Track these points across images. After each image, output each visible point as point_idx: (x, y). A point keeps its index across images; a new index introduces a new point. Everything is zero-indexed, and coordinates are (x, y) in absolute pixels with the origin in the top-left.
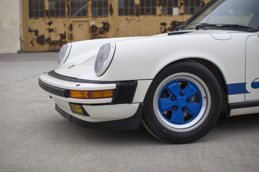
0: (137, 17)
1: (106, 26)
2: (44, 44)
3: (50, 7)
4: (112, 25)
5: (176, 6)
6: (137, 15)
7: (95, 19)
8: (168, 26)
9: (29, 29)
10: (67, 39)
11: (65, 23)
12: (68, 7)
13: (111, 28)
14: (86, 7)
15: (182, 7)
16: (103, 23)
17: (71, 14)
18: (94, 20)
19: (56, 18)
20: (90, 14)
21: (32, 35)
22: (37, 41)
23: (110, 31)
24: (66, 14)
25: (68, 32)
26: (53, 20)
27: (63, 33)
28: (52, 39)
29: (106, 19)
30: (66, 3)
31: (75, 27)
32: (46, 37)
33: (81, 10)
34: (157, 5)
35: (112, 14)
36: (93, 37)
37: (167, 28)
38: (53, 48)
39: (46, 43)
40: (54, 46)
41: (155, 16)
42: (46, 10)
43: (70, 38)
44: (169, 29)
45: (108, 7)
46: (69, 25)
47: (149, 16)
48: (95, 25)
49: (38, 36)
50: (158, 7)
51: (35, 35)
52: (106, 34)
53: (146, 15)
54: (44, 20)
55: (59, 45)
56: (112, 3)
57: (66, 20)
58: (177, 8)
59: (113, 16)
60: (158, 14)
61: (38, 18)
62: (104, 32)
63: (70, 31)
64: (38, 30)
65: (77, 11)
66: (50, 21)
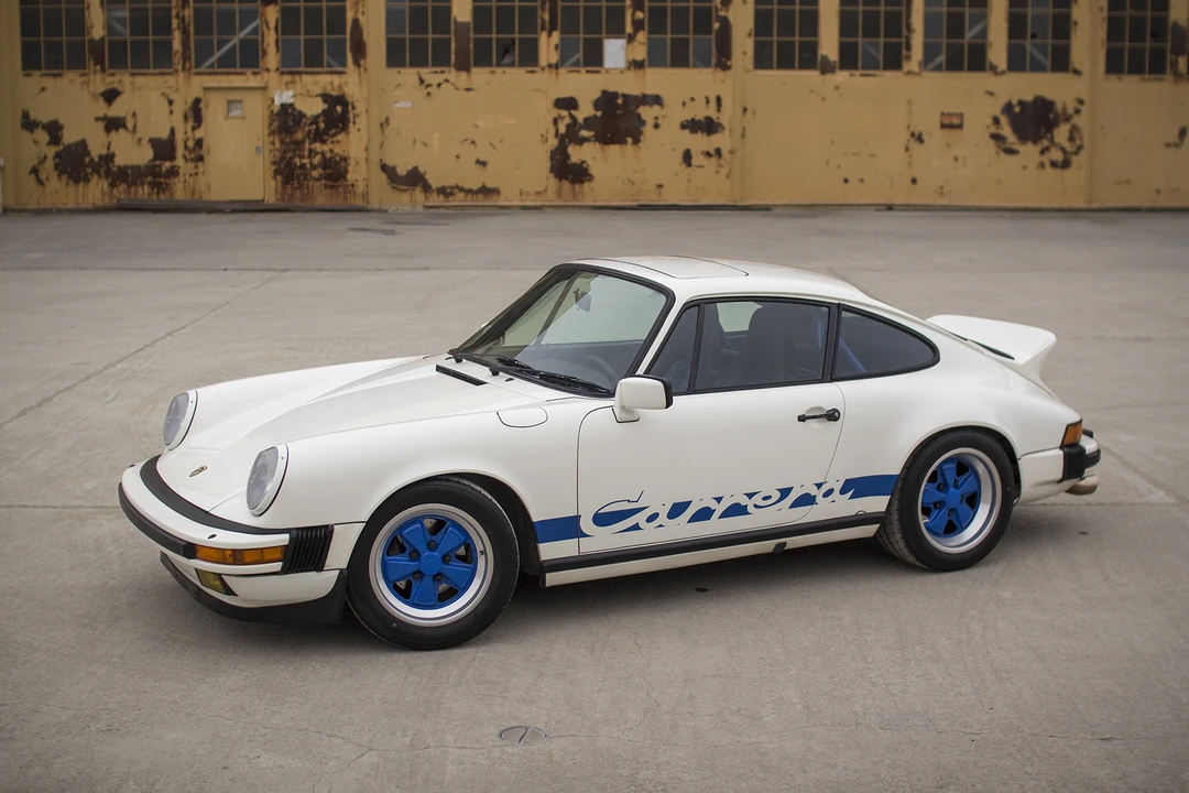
0: (464, 74)
1: (339, 109)
2: (87, 180)
3: (109, 28)
4: (360, 107)
5: (617, 31)
6: (463, 66)
7: (293, 82)
8: (585, 111)
9: (26, 115)
10: (180, 161)
11: (172, 97)
12: (184, 31)
13: (355, 116)
14: (255, 31)
15: (642, 36)
16: (326, 97)
17: (198, 58)
18: (288, 85)
19: (133, 75)
20: (272, 59)
21: (36, 142)
22: (56, 167)
23: (352, 128)
24: (177, 59)
25: (186, 133)
26: (120, 82)
27: (164, 135)
28: (120, 161)
29: (336, 79)
30: (174, 12)
31: (214, 110)
32: (96, 149)
33: (235, 41)
34: (543, 29)
35: (362, 62)
36: (285, 152)
37: (580, 119)
38: (122, 196)
39: (96, 177)
40: (129, 188)
41: (532, 72)
42: (92, 41)
43: (193, 156)
44: (588, 124)
45: (344, 33)
46: (189, 104)
47: (508, 70)
48: (291, 105)
49: (61, 147)
50: (544, 35)
51: (50, 143)
52: (338, 141)
53: (498, 65)
54: (86, 83)
55: (150, 183)
56: (360, 16)
57: (177, 83)
58: (622, 42)
59: (365, 69)
60: (543, 61)
61: (60, 75)
62: (327, 134)
63: (194, 129)
64: (61, 122)
65: (219, 49)
66: (110, 87)
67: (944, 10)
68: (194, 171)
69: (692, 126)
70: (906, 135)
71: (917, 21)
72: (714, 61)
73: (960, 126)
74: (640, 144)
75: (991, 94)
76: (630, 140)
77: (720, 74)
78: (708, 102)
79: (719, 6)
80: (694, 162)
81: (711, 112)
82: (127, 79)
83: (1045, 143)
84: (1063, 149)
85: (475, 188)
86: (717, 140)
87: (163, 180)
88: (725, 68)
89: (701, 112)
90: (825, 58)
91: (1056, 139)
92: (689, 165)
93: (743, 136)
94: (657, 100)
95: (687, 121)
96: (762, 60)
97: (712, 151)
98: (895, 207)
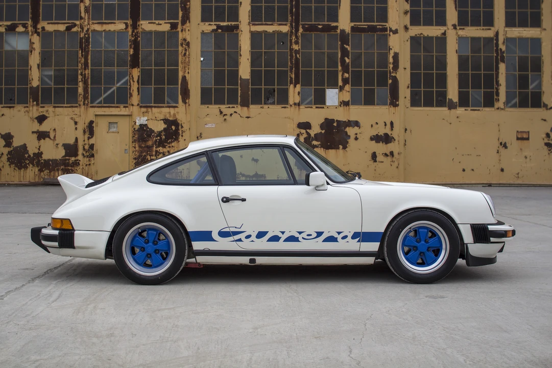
0: (245, 109)
1: (173, 128)
2: (26, 167)
3: (42, 80)
4: (186, 127)
5: (334, 85)
6: (245, 104)
7: (147, 112)
8: (315, 130)
10: (80, 157)
11: (77, 120)
12: (85, 82)
13: (183, 132)
14: (126, 83)
15: (348, 87)
16: (166, 121)
17: (92, 98)
18: (144, 114)
19: (55, 107)
20: (135, 99)
22: (8, 159)
23: (181, 139)
24: (80, 98)
25: (84, 141)
26: (47, 111)
27: (72, 142)
28: (45, 157)
29: (172, 111)
30: (79, 72)
31: (101, 128)
32: (32, 150)
34: (291, 83)
35: (187, 101)
36: (142, 152)
37: (313, 135)
38: (46, 177)
39: (31, 166)
40: (50, 172)
41: (285, 107)
42: (32, 88)
43: (88, 154)
44: (317, 137)
45: (178, 85)
46: (87, 124)
47: (271, 106)
48: (146, 125)
49: (12, 149)
50: (292, 86)
51: (5, 146)
52: (173, 146)
53: (265, 104)
54: (28, 112)
55: (62, 169)
56: (186, 75)
57: (80, 112)
58: (337, 90)
59: (189, 105)
60: (291, 101)
61: (13, 107)
62: (166, 142)
63: (89, 138)
64: (12, 134)
65: (104, 94)
66: (41, 114)
67: (517, 73)
68: (88, 163)
69: (377, 139)
70: (498, 144)
71: (502, 79)
72: (389, 101)
73: (528, 139)
74: (347, 149)
75: (545, 120)
76: (341, 147)
77: (392, 109)
78: (386, 125)
79: (392, 71)
80: (378, 159)
81: (387, 130)
82: (51, 109)
85: (251, 174)
86: (391, 147)
87: (70, 168)
88: (396, 105)
89: (381, 131)
90: (451, 100)
92: (375, 161)
93: (405, 145)
94: (356, 124)
95: (374, 136)
96: (415, 102)
97: (388, 154)
98: (492, 185)
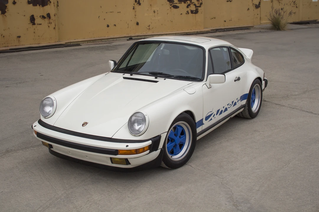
69: (34, 3)
70: (134, 1)
74: (6, 14)
80: (36, 22)
83: (189, 2)
84: (195, 5)
86: (48, 9)
91: (193, 1)
92: (34, 24)
97: (45, 16)
98: (133, 38)
